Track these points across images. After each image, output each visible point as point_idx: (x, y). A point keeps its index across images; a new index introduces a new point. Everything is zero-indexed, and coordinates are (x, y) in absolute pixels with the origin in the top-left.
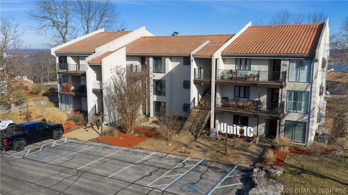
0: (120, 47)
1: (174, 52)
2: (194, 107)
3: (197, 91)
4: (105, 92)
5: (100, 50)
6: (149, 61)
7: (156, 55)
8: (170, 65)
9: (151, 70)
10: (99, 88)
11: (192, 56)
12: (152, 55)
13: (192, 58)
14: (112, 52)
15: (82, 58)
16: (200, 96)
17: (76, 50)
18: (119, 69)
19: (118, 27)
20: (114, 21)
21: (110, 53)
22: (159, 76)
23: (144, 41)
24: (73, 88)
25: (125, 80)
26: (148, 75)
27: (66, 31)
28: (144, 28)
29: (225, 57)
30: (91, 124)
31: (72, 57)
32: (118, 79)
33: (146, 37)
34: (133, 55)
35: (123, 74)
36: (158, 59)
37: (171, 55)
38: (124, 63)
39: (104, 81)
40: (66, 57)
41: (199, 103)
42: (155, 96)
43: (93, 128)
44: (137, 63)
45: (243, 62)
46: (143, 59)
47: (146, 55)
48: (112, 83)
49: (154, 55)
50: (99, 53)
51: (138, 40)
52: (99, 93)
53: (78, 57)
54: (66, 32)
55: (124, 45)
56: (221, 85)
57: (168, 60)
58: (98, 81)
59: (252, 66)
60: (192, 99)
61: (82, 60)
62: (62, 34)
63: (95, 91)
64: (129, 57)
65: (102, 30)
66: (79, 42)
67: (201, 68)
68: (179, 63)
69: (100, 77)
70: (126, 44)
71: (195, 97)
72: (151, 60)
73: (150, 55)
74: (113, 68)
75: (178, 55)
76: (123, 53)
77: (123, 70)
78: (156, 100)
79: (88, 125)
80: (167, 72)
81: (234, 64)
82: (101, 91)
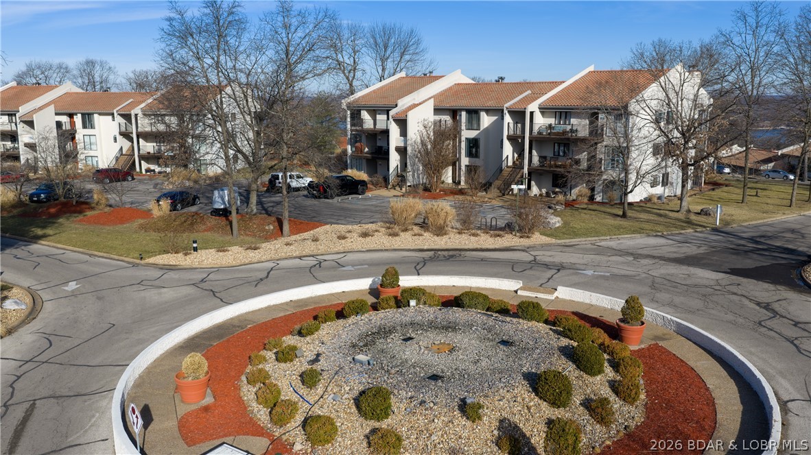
0: (426, 98)
1: (491, 104)
2: (507, 167)
3: (512, 148)
4: (409, 149)
5: (403, 103)
6: (461, 115)
7: (470, 108)
8: (486, 120)
9: (463, 127)
10: (403, 145)
11: (505, 109)
12: (465, 108)
13: (506, 111)
14: (418, 105)
15: (380, 112)
16: (516, 155)
17: (373, 103)
18: (426, 122)
19: (424, 68)
20: (418, 60)
21: (415, 106)
22: (472, 134)
23: (458, 89)
24: (367, 150)
25: (432, 134)
26: (459, 133)
27: (354, 75)
28: (459, 72)
29: (544, 110)
30: (393, 185)
31: (368, 111)
32: (425, 133)
33: (461, 84)
34: (442, 108)
35: (430, 127)
36: (474, 113)
37: (487, 108)
38: (431, 117)
39: (408, 137)
40: (359, 112)
41: (514, 162)
42: (468, 159)
43: (395, 189)
44: (447, 118)
45: (563, 117)
46: (454, 113)
47: (458, 108)
48: (419, 138)
49: (468, 108)
50: (403, 105)
51: (450, 88)
52: (402, 151)
53: (374, 112)
54: (354, 77)
55: (432, 95)
56: (537, 141)
57: (483, 114)
58: (402, 138)
59: (572, 120)
60: (504, 157)
61: (379, 114)
62: (349, 81)
63: (398, 149)
64: (437, 111)
65: (403, 74)
66: (374, 91)
67: (517, 123)
68: (496, 118)
69: (404, 133)
70: (435, 93)
71: (508, 156)
72: (464, 114)
73: (463, 108)
74: (420, 121)
75: (495, 108)
76: (430, 106)
77: (430, 124)
78: (468, 164)
79: (389, 187)
80: (482, 129)
81: (552, 118)
82: (405, 149)
